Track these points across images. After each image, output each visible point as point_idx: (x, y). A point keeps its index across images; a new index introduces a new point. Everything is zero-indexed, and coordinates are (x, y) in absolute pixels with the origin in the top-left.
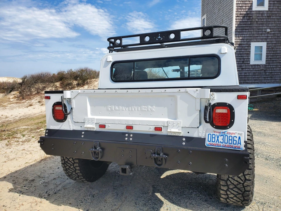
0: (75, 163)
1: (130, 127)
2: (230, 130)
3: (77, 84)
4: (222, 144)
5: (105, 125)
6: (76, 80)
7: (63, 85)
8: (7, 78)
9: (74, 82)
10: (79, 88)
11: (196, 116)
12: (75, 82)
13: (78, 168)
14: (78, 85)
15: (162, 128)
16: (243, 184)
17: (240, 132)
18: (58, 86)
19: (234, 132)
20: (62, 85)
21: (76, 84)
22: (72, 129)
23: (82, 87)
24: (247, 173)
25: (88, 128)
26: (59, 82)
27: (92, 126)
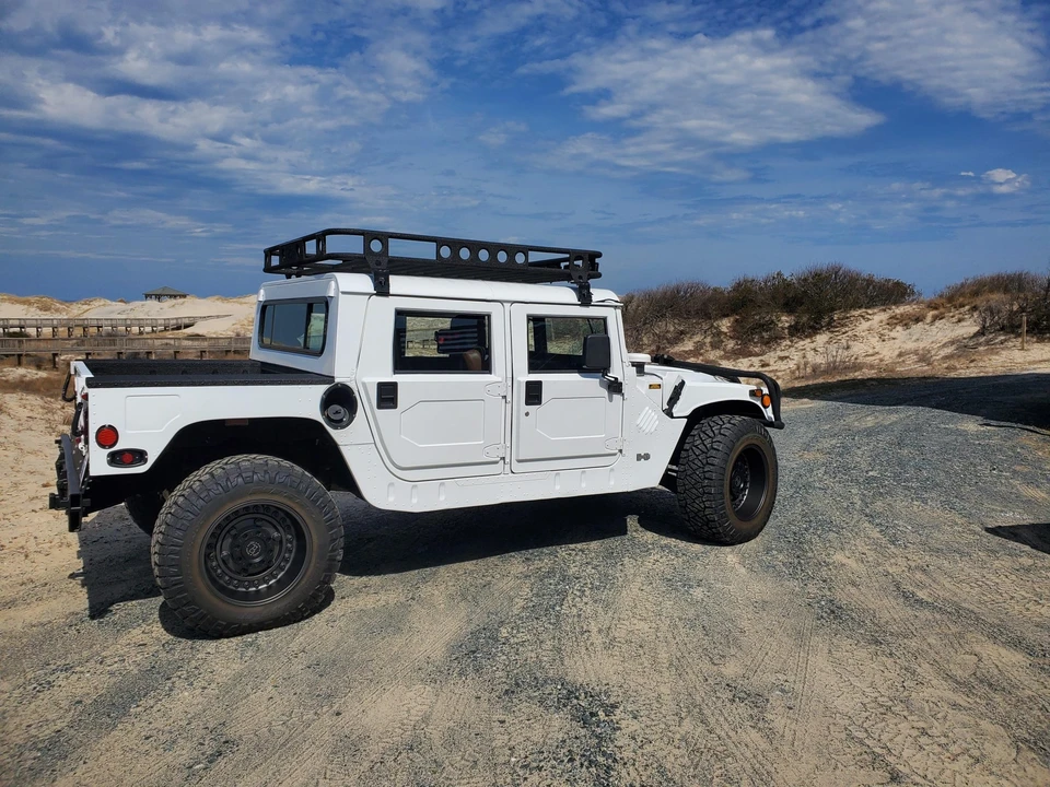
3: (791, 326)
6: (790, 312)
7: (743, 327)
9: (783, 318)
10: (796, 340)
12: (786, 320)
14: (797, 331)
18: (724, 329)
20: (738, 328)
21: (787, 325)
23: (806, 337)
26: (732, 319)
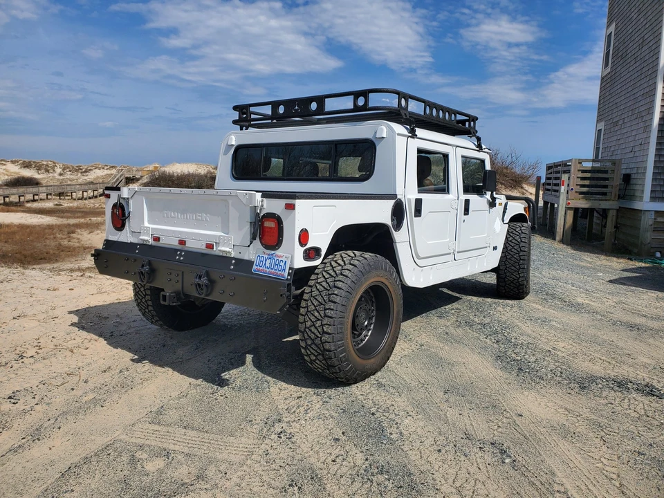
0: (146, 295)
1: (182, 242)
2: (278, 252)
4: (268, 270)
5: (159, 238)
8: (196, 166)
11: (246, 230)
13: (150, 303)
15: (213, 245)
16: (321, 338)
17: (288, 255)
19: (282, 254)
22: (129, 242)
24: (325, 323)
25: (144, 240)
27: (147, 238)
